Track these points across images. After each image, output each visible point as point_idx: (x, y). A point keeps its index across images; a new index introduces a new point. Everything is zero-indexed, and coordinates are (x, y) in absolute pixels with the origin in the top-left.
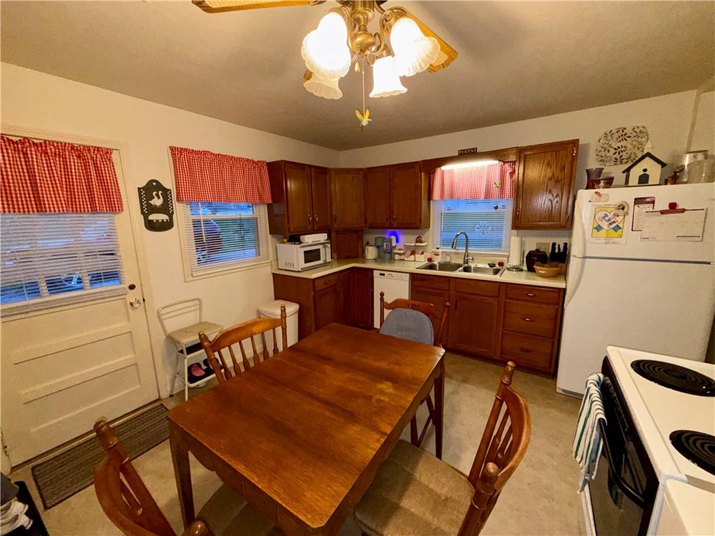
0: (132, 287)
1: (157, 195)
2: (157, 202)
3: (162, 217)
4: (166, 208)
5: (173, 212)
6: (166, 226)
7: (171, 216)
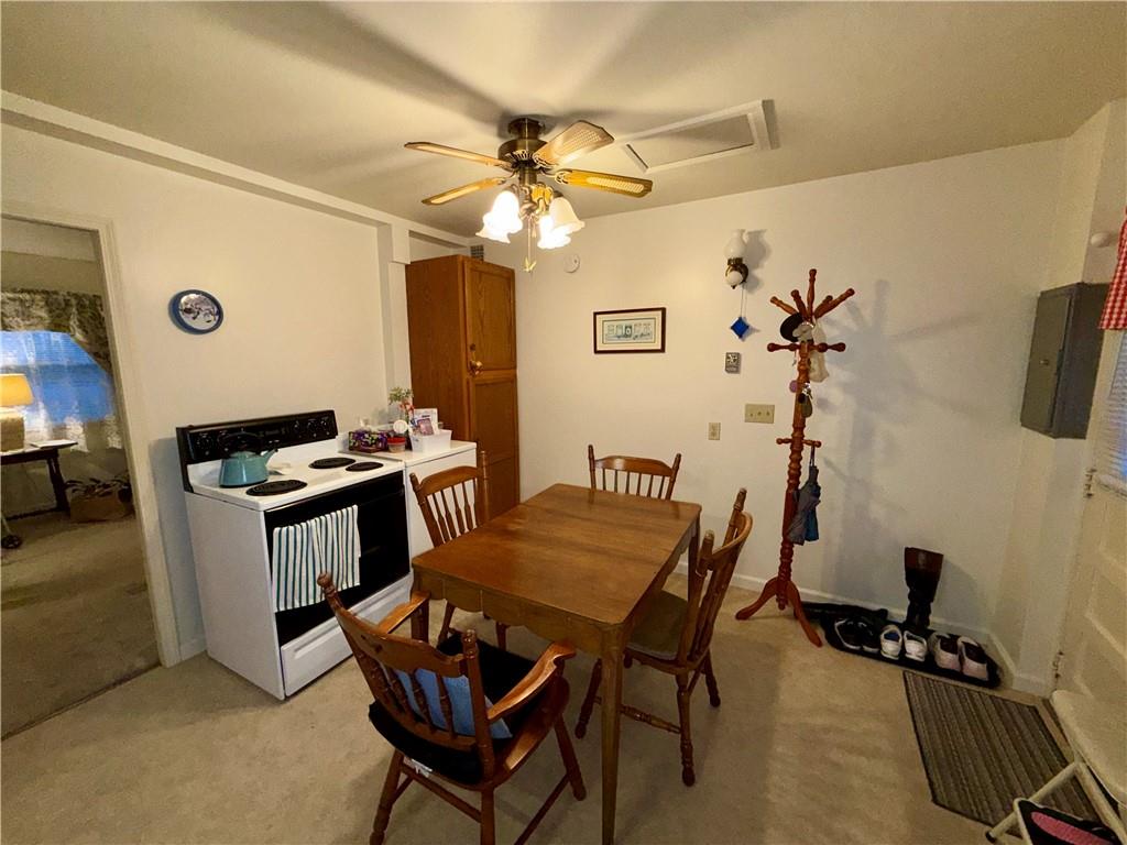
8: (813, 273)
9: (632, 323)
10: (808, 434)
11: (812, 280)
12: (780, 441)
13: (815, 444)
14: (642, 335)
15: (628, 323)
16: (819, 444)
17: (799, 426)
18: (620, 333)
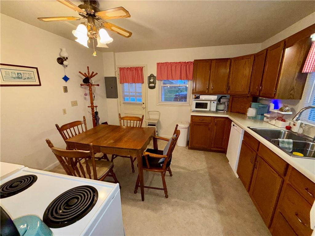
0: (143, 103)
1: (152, 78)
2: (152, 80)
3: (153, 85)
4: (154, 82)
5: (156, 84)
6: (153, 88)
7: (155, 84)
8: (88, 67)
9: (22, 72)
10: (94, 105)
11: (88, 69)
12: (88, 107)
13: (96, 107)
14: (28, 78)
15: (19, 72)
16: (97, 107)
17: (92, 103)
18: (14, 76)
